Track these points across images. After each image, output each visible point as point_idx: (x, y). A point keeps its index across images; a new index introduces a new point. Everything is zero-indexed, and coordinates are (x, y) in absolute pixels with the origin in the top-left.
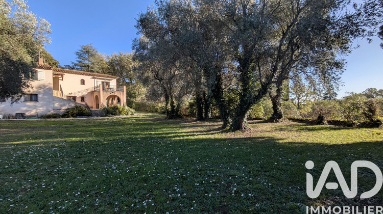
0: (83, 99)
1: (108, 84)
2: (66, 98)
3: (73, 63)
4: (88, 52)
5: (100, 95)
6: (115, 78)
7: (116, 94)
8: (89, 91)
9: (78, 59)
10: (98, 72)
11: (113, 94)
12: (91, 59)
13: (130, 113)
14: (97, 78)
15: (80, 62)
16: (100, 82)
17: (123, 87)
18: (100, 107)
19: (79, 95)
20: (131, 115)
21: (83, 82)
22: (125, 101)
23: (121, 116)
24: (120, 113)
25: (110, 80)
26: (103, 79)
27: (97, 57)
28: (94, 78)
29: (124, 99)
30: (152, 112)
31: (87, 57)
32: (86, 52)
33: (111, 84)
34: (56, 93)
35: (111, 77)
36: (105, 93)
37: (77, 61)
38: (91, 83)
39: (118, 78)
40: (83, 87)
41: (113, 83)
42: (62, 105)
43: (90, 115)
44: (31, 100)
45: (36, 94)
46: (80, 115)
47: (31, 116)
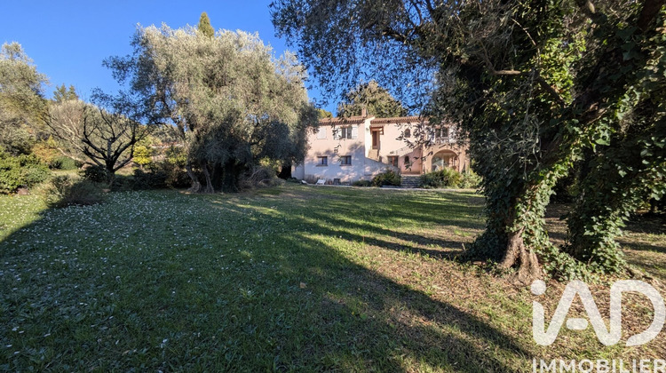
0: (407, 159)
1: (445, 130)
2: (385, 160)
7: (449, 149)
8: (416, 146)
11: (444, 148)
19: (403, 154)
21: (408, 133)
29: (464, 157)
42: (373, 170)
43: (398, 184)
44: (346, 163)
45: (350, 157)
46: (388, 183)
47: (345, 183)
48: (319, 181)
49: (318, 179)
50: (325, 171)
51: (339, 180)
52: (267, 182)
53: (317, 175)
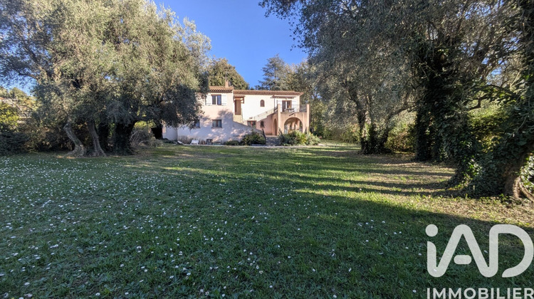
0: (262, 123)
1: (289, 103)
2: (246, 124)
3: (260, 82)
4: (274, 65)
5: (278, 118)
6: (297, 94)
7: (296, 117)
8: (269, 113)
9: (265, 77)
10: (284, 90)
11: (293, 116)
12: (278, 74)
13: (312, 143)
14: (277, 97)
15: (268, 79)
16: (280, 101)
17: (306, 106)
18: (278, 134)
19: (258, 120)
20: (314, 145)
21: (262, 103)
22: (308, 125)
23: (300, 146)
24: (299, 142)
25: (291, 98)
26: (284, 97)
27: (284, 70)
28: (274, 97)
29: (306, 123)
30: (348, 141)
31: (273, 72)
32: (274, 66)
33: (293, 103)
34: (237, 119)
35: (294, 94)
36: (284, 115)
37: (264, 79)
38: (271, 103)
39: (302, 93)
40: (263, 110)
41: (296, 102)
42: (240, 132)
43: (263, 143)
44: (217, 126)
45: (221, 120)
46: (256, 142)
47: (217, 143)
48: (193, 142)
49: (191, 140)
50: (197, 133)
51: (211, 140)
52: (146, 143)
53: (189, 137)
